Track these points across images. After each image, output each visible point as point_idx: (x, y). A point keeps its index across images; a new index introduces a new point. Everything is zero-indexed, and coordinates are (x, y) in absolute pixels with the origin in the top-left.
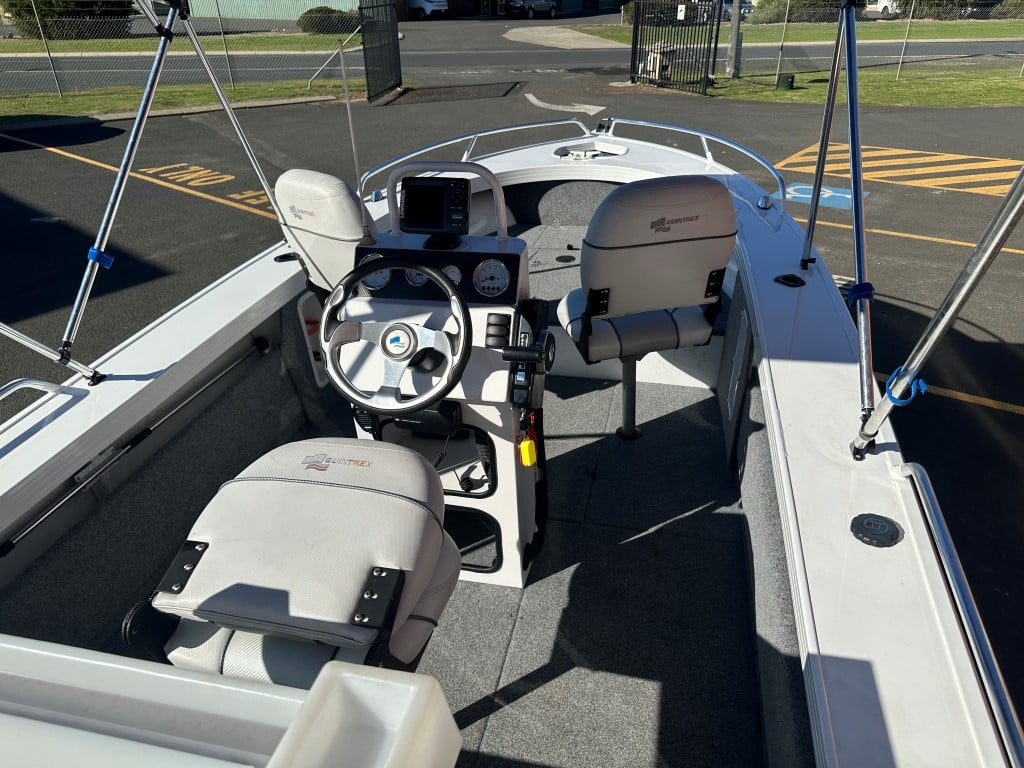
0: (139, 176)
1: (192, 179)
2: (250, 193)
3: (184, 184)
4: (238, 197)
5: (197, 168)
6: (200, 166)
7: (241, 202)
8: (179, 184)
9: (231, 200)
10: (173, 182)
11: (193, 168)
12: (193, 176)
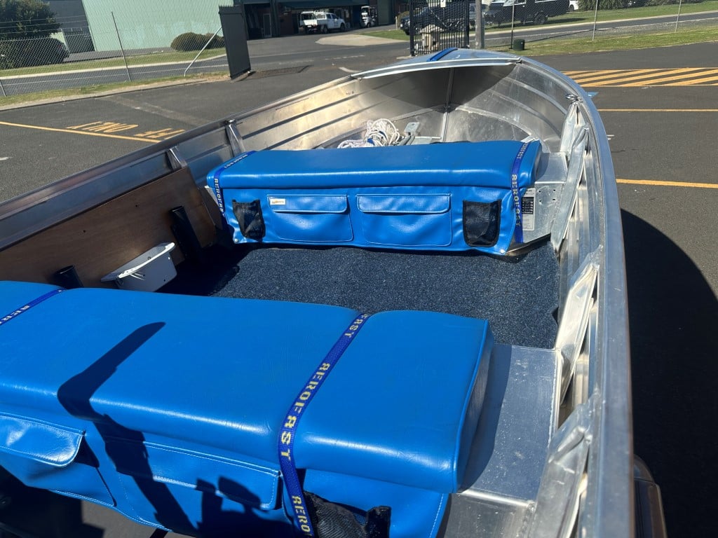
0: (67, 131)
1: (106, 129)
2: (150, 133)
3: (101, 132)
4: (142, 135)
5: (109, 123)
6: (111, 122)
7: (145, 137)
8: (96, 132)
9: (137, 137)
10: (93, 131)
11: (106, 124)
12: (107, 127)
